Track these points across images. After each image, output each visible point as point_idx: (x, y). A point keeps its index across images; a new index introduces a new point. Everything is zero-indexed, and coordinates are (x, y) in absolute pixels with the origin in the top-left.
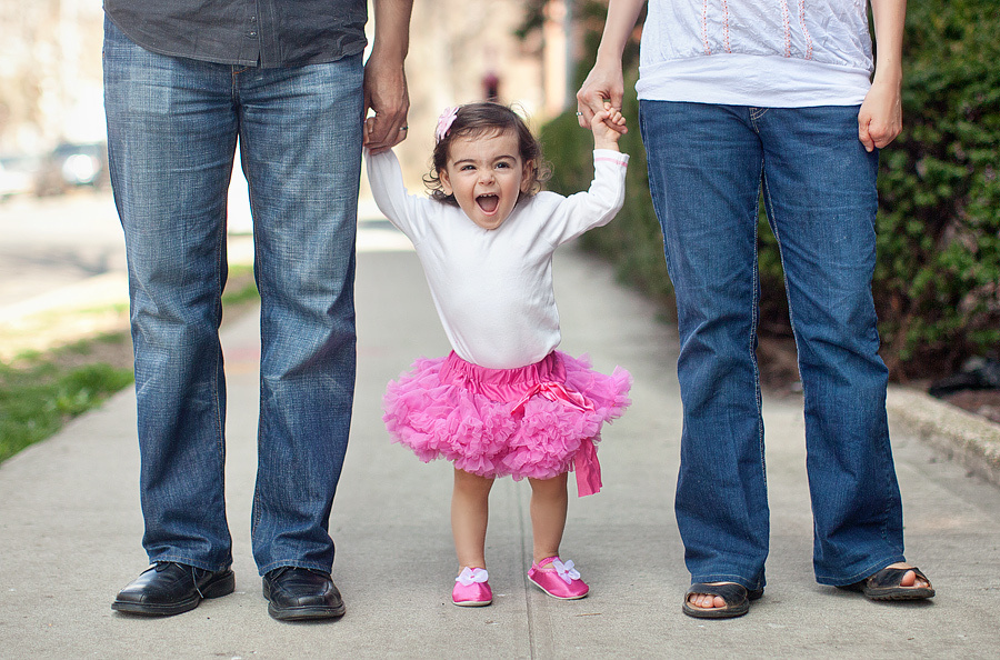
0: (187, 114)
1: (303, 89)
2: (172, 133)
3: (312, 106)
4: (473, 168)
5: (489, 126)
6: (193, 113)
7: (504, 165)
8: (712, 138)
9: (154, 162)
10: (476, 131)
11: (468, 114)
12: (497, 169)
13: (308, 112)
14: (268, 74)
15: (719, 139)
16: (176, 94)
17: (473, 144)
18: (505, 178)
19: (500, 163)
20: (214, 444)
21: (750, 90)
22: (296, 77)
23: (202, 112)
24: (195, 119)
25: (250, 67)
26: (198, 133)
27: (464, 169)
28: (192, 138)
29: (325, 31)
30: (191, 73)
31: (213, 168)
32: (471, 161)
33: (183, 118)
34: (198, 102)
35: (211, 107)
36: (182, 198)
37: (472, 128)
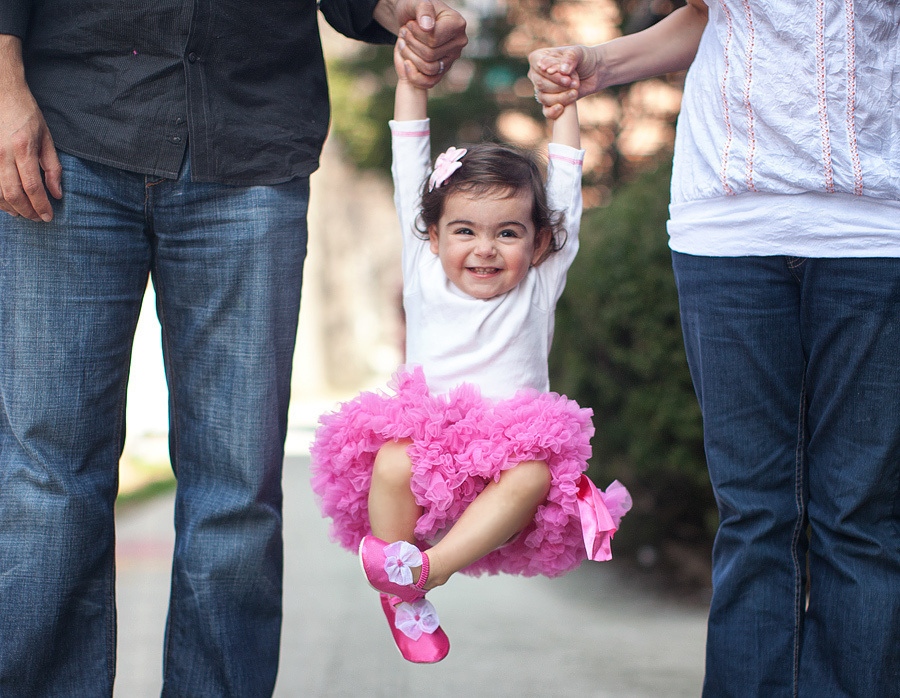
0: (91, 228)
1: (232, 214)
2: (72, 251)
3: (243, 236)
4: (471, 233)
5: (499, 184)
6: (98, 228)
7: (510, 234)
8: (736, 304)
9: (47, 286)
10: (481, 188)
11: (475, 163)
12: (501, 238)
13: (238, 243)
14: (189, 189)
15: (747, 306)
16: (77, 202)
17: (475, 203)
18: (511, 249)
19: (506, 230)
20: (103, 660)
21: (783, 236)
22: (224, 197)
23: (109, 228)
24: (101, 236)
25: (167, 180)
26: (103, 254)
27: (458, 232)
28: (95, 259)
29: (270, 144)
30: (96, 178)
31: (119, 302)
32: (469, 223)
33: (86, 233)
34: (103, 214)
35: (120, 223)
36: (81, 336)
37: (476, 183)
